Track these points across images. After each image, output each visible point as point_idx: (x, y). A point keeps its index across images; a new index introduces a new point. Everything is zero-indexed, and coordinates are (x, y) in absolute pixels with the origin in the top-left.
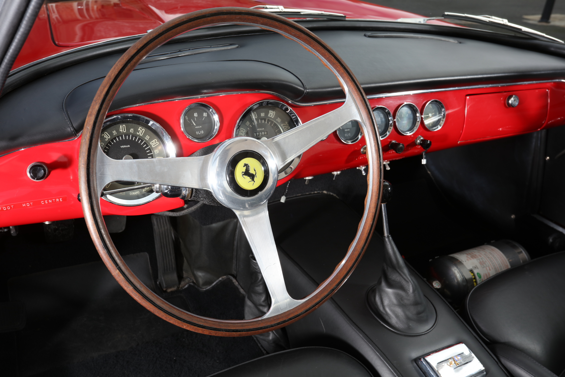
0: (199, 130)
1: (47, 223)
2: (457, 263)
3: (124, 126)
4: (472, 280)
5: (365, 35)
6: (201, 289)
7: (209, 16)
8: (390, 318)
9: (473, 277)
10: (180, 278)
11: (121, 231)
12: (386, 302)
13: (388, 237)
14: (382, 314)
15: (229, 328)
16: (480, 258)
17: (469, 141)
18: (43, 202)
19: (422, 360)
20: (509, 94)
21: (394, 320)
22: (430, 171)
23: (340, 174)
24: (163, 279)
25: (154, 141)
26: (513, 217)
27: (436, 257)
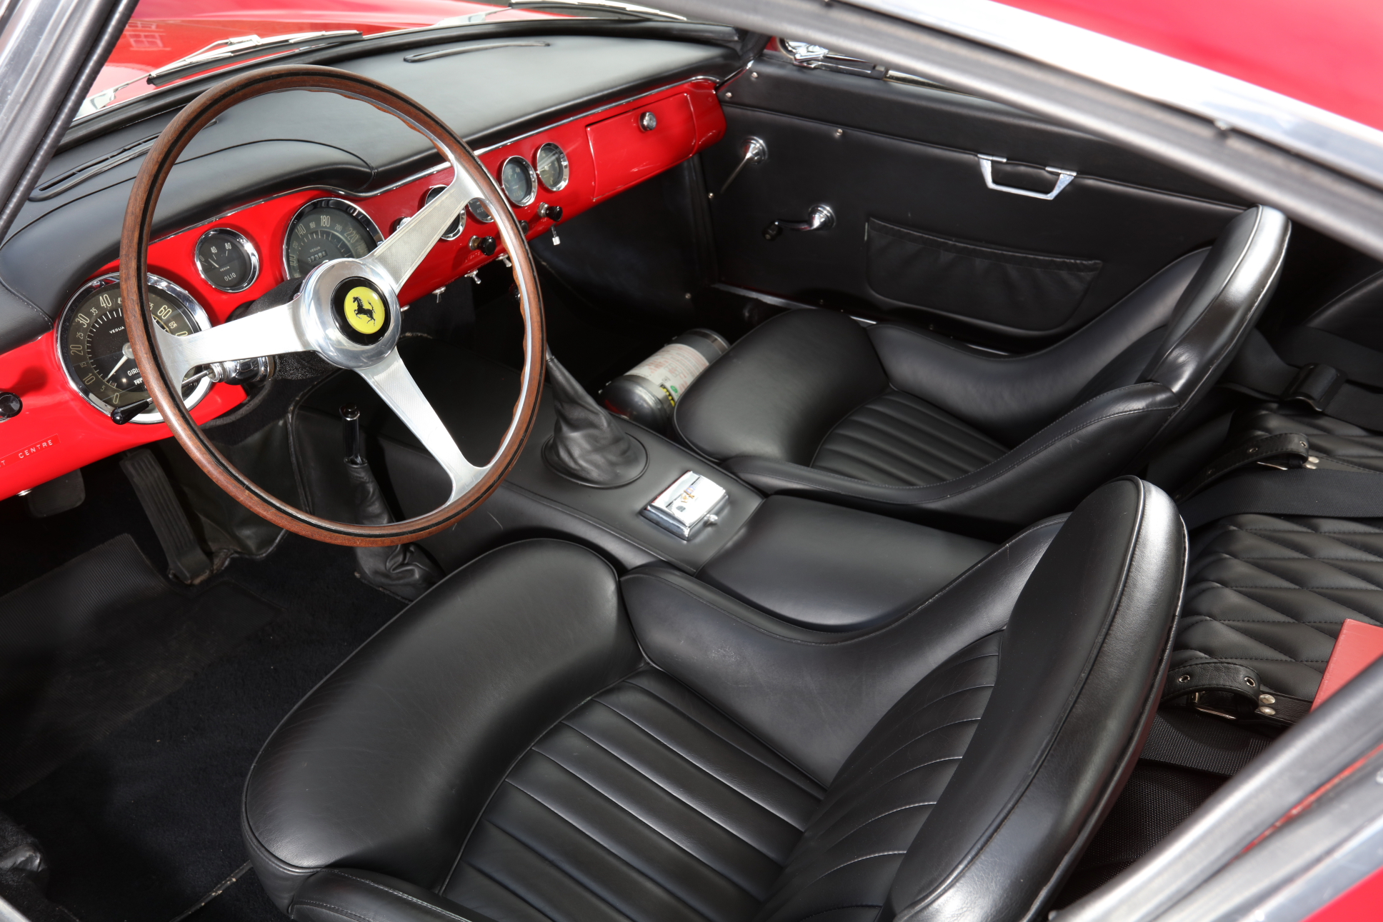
0: (227, 273)
1: (23, 493)
2: (637, 380)
3: (106, 297)
4: (668, 398)
5: (405, 60)
6: (258, 557)
7: (238, 90)
8: (588, 473)
9: (668, 394)
10: (210, 555)
11: (79, 504)
12: (576, 452)
13: (552, 360)
14: (575, 472)
15: (414, 528)
16: (667, 364)
17: (607, 194)
18: (21, 455)
19: (649, 508)
20: (640, 111)
21: (595, 474)
22: (544, 261)
23: (445, 290)
24: (179, 564)
25: (162, 309)
26: (688, 296)
27: (607, 384)
